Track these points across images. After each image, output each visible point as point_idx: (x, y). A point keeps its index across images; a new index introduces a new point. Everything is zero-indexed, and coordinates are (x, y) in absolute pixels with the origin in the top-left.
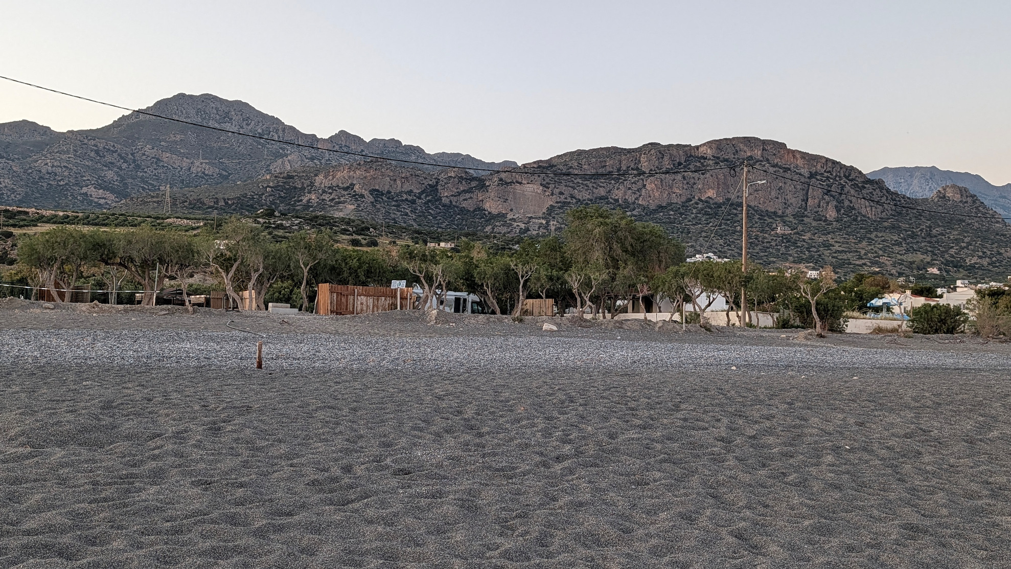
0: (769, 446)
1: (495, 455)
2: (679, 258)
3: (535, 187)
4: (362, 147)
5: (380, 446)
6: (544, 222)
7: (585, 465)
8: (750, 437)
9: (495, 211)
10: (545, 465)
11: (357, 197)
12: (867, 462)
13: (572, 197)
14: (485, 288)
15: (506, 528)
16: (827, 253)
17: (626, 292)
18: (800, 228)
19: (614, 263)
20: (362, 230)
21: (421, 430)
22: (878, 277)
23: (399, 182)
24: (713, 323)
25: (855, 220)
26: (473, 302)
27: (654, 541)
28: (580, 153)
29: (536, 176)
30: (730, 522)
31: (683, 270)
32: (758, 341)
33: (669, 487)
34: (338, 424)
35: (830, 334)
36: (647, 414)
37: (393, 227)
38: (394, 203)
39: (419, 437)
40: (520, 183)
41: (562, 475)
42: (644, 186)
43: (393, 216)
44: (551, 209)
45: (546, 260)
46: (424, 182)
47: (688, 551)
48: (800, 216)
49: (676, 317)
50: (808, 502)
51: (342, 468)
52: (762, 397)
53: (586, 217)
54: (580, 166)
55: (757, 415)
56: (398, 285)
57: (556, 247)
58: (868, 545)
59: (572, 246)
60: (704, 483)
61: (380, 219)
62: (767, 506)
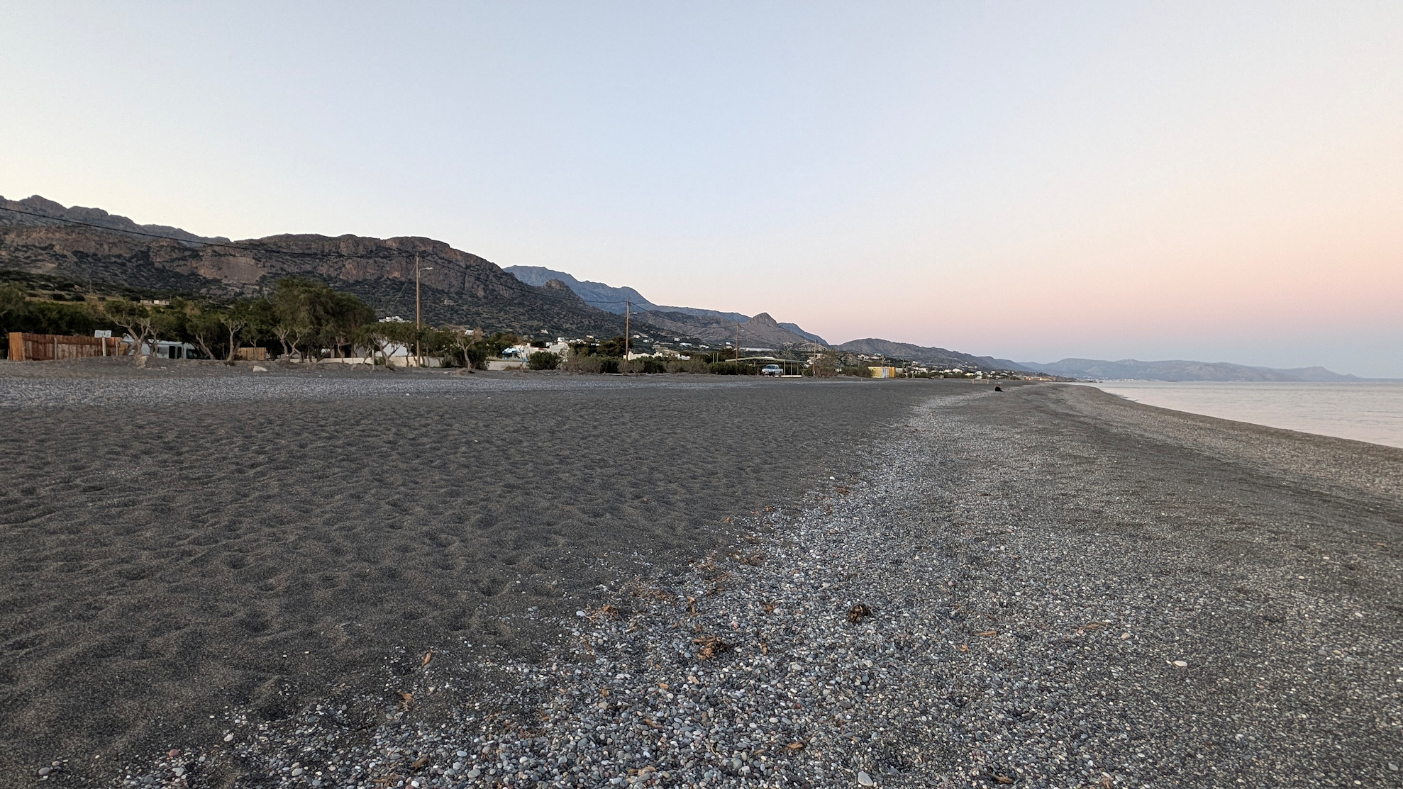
0: (424, 444)
1: (191, 468)
2: (372, 318)
3: (248, 260)
4: (61, 213)
5: (69, 469)
6: (257, 288)
7: (277, 468)
8: (410, 439)
9: (209, 277)
10: (240, 471)
11: (57, 257)
12: (488, 449)
13: (282, 269)
14: (197, 338)
15: (196, 521)
16: (478, 318)
17: (328, 343)
18: (460, 301)
19: (318, 321)
20: (66, 286)
21: (117, 453)
22: (510, 335)
23: (106, 247)
24: (397, 365)
25: (496, 298)
26: (188, 350)
27: (327, 516)
28: (288, 237)
29: (248, 252)
30: (388, 496)
31: (372, 327)
32: (430, 376)
33: (344, 478)
34: (20, 454)
35: (477, 371)
36: (333, 428)
37: (102, 285)
38: (101, 264)
39: (115, 460)
40: (234, 256)
41: (254, 478)
42: (344, 265)
43: (101, 276)
44: (263, 278)
45: (258, 317)
46: (134, 248)
47: (354, 519)
48: (459, 294)
49: (369, 361)
50: (445, 477)
51: (22, 491)
52: (422, 412)
53: (292, 285)
54: (288, 246)
55: (417, 424)
56: (102, 334)
57: (266, 307)
58: (482, 500)
59: (281, 307)
60: (372, 473)
61: (86, 277)
62: (417, 483)
